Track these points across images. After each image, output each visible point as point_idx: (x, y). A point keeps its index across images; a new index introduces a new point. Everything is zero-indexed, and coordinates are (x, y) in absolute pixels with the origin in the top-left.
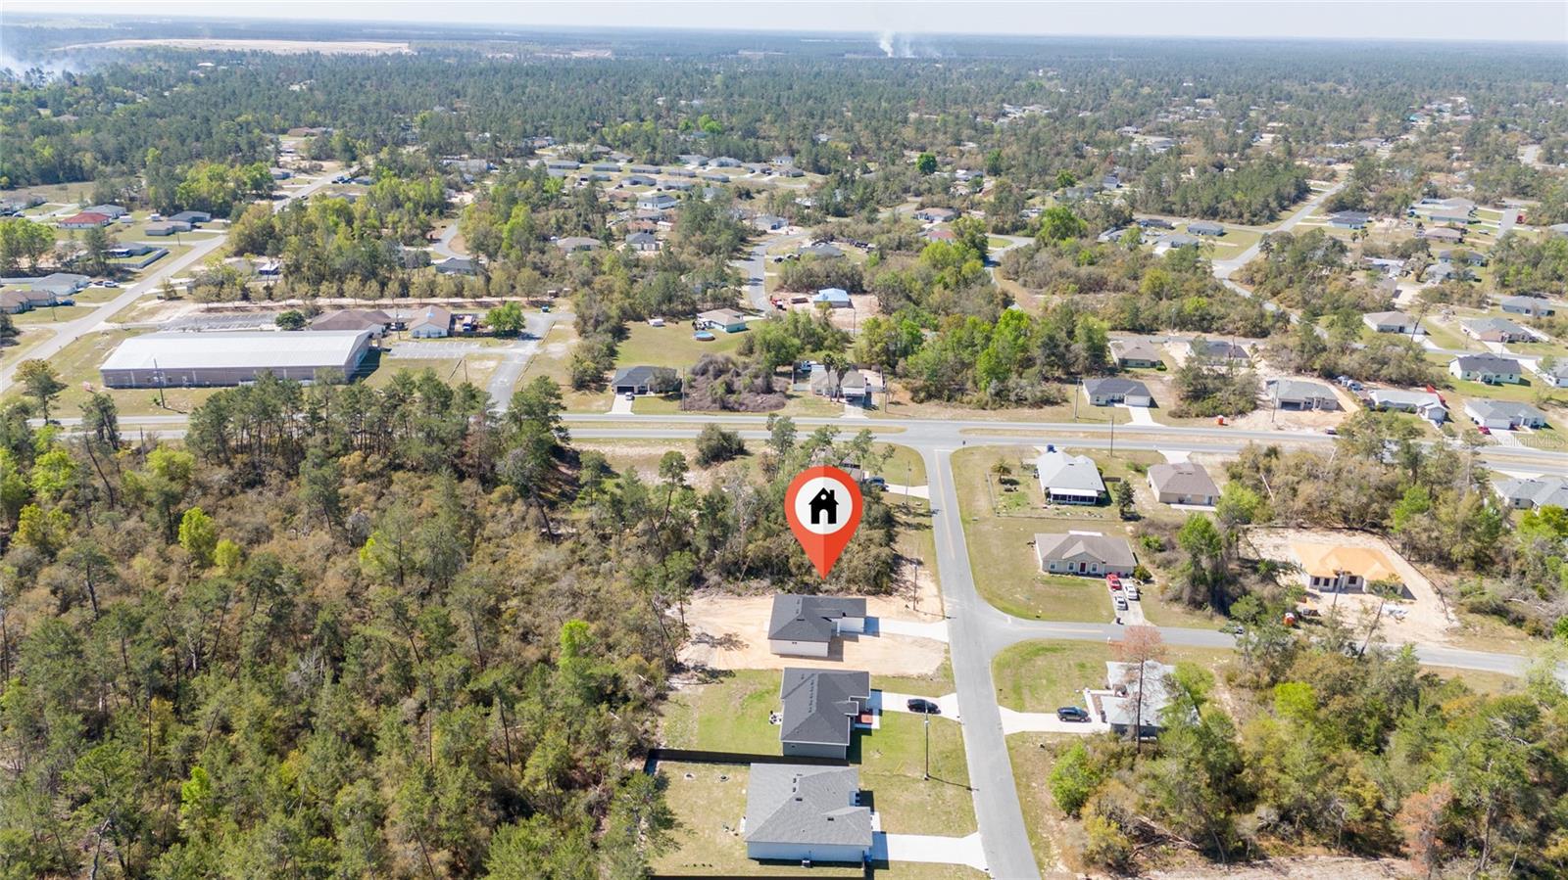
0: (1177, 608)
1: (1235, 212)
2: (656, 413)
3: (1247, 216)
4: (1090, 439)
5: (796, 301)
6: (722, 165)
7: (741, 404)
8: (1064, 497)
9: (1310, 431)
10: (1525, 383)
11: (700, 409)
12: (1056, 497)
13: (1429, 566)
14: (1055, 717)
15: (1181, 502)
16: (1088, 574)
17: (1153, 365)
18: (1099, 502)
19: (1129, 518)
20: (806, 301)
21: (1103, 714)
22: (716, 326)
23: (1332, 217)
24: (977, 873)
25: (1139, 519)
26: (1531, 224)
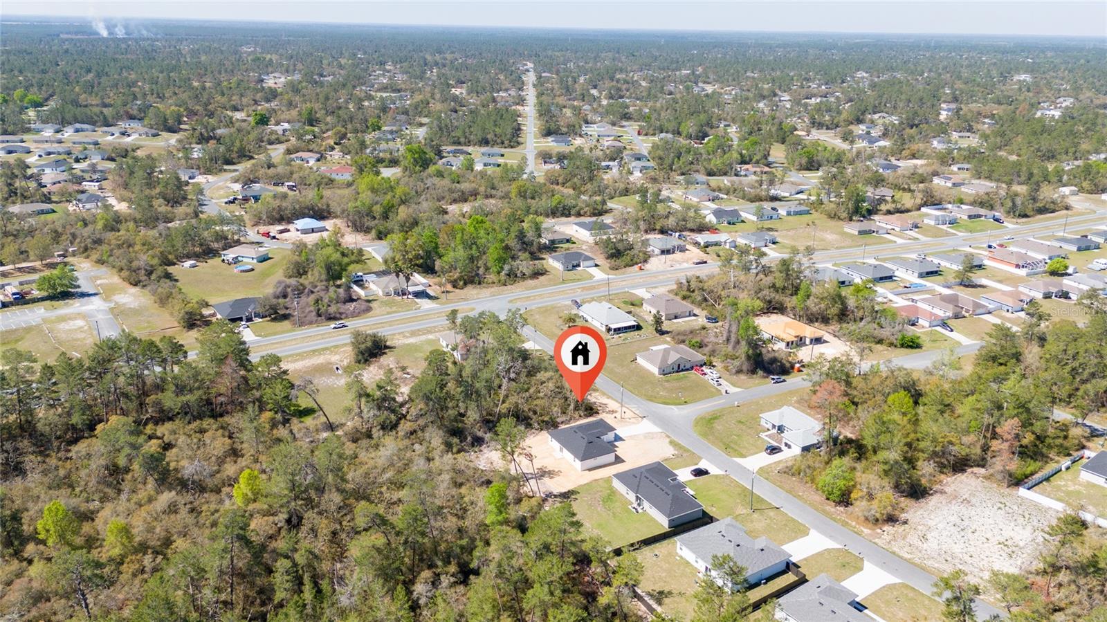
0: (743, 377)
1: (499, 141)
2: (275, 334)
3: (506, 142)
4: (585, 292)
5: (282, 232)
6: (77, 131)
7: (341, 314)
8: (619, 329)
9: (685, 265)
10: (743, 221)
11: (311, 323)
12: (615, 330)
13: (816, 324)
14: (764, 454)
15: (676, 318)
16: (683, 370)
17: (568, 241)
18: (638, 327)
19: (662, 333)
20: (289, 231)
21: (786, 444)
22: (244, 260)
23: (550, 139)
24: (838, 550)
25: (667, 332)
26: (646, 135)
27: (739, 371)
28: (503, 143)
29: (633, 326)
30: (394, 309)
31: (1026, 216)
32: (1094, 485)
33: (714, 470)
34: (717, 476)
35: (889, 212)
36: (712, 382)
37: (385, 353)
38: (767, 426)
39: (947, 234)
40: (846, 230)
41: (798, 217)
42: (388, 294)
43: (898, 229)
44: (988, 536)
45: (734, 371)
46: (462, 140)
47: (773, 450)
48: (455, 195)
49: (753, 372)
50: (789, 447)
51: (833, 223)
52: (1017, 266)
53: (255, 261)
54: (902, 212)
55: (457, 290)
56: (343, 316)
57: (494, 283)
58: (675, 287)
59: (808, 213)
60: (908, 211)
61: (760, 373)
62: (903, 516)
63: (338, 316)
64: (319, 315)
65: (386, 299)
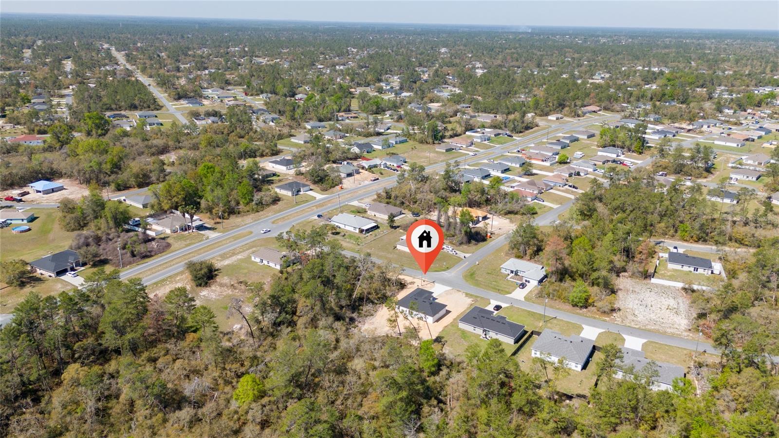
0: (466, 246)
5: (23, 195)
8: (367, 230)
9: (368, 182)
10: (376, 150)
11: (130, 263)
12: (365, 231)
15: (394, 217)
17: (275, 175)
18: (377, 227)
19: (395, 228)
20: (28, 193)
21: (526, 281)
22: (13, 222)
23: (182, 102)
24: (605, 332)
25: (398, 227)
26: (252, 95)
27: (461, 243)
28: (149, 107)
29: (373, 227)
30: (188, 242)
31: (521, 132)
32: (676, 270)
33: (504, 305)
34: (507, 308)
35: (451, 137)
36: (451, 253)
37: (216, 275)
38: (507, 273)
39: (491, 147)
40: (437, 150)
41: (402, 144)
42: (175, 232)
43: (464, 146)
44: (659, 306)
45: (458, 244)
46: (114, 106)
47: (523, 286)
48: (153, 150)
49: (469, 242)
50: (529, 282)
51: (425, 146)
52: (543, 161)
53: (25, 222)
54: (457, 136)
55: (225, 221)
56: (153, 253)
57: (248, 211)
58: (376, 197)
59: (406, 141)
60: (460, 135)
61: (473, 242)
62: (616, 306)
63: (149, 254)
64: (133, 255)
65: (175, 235)
